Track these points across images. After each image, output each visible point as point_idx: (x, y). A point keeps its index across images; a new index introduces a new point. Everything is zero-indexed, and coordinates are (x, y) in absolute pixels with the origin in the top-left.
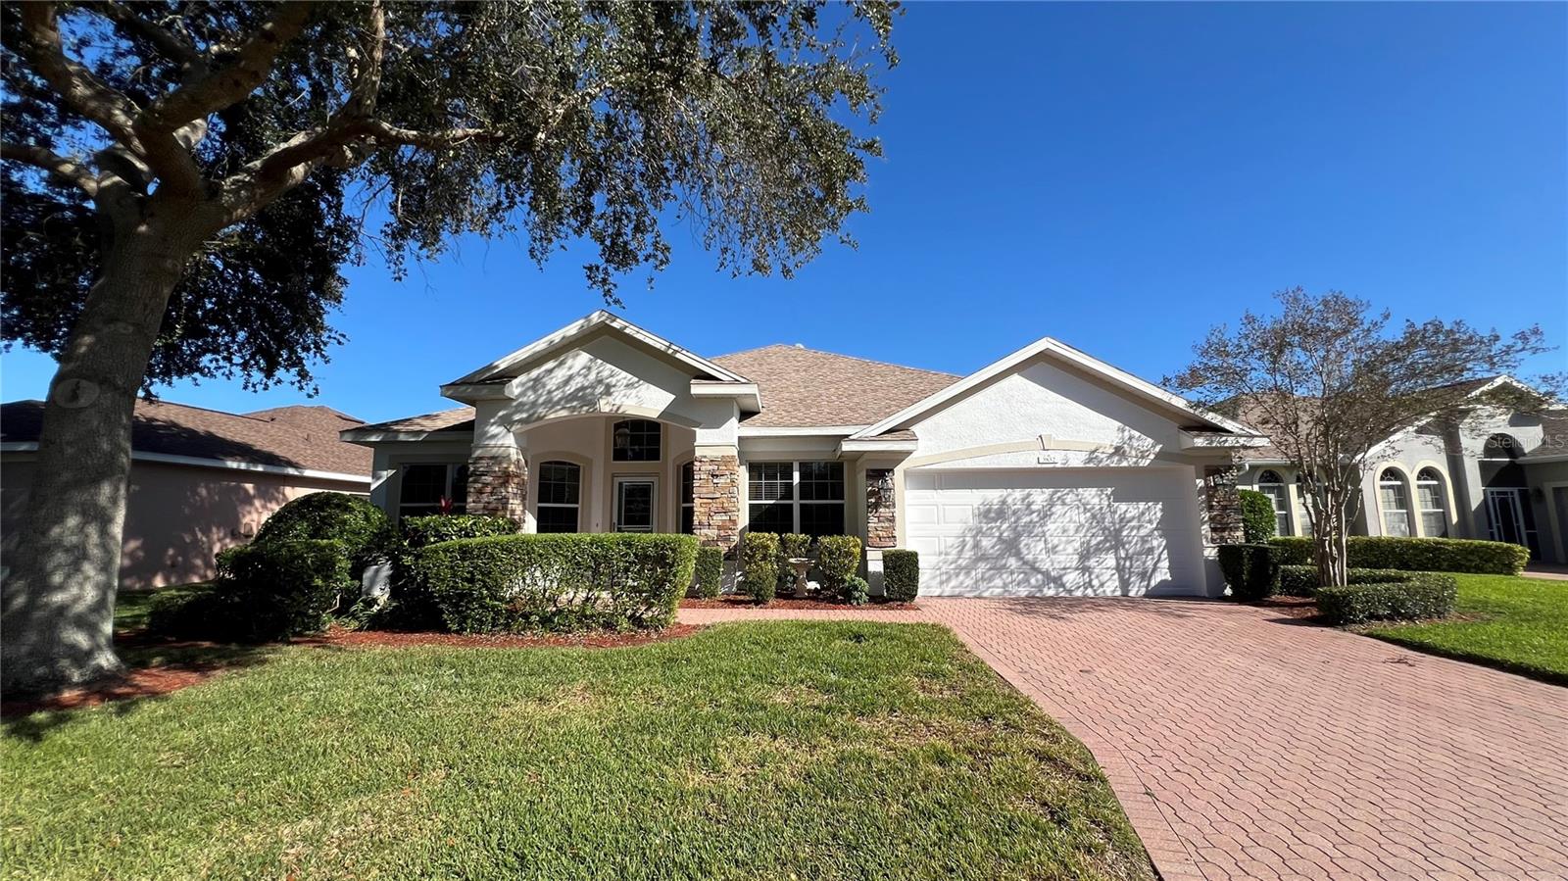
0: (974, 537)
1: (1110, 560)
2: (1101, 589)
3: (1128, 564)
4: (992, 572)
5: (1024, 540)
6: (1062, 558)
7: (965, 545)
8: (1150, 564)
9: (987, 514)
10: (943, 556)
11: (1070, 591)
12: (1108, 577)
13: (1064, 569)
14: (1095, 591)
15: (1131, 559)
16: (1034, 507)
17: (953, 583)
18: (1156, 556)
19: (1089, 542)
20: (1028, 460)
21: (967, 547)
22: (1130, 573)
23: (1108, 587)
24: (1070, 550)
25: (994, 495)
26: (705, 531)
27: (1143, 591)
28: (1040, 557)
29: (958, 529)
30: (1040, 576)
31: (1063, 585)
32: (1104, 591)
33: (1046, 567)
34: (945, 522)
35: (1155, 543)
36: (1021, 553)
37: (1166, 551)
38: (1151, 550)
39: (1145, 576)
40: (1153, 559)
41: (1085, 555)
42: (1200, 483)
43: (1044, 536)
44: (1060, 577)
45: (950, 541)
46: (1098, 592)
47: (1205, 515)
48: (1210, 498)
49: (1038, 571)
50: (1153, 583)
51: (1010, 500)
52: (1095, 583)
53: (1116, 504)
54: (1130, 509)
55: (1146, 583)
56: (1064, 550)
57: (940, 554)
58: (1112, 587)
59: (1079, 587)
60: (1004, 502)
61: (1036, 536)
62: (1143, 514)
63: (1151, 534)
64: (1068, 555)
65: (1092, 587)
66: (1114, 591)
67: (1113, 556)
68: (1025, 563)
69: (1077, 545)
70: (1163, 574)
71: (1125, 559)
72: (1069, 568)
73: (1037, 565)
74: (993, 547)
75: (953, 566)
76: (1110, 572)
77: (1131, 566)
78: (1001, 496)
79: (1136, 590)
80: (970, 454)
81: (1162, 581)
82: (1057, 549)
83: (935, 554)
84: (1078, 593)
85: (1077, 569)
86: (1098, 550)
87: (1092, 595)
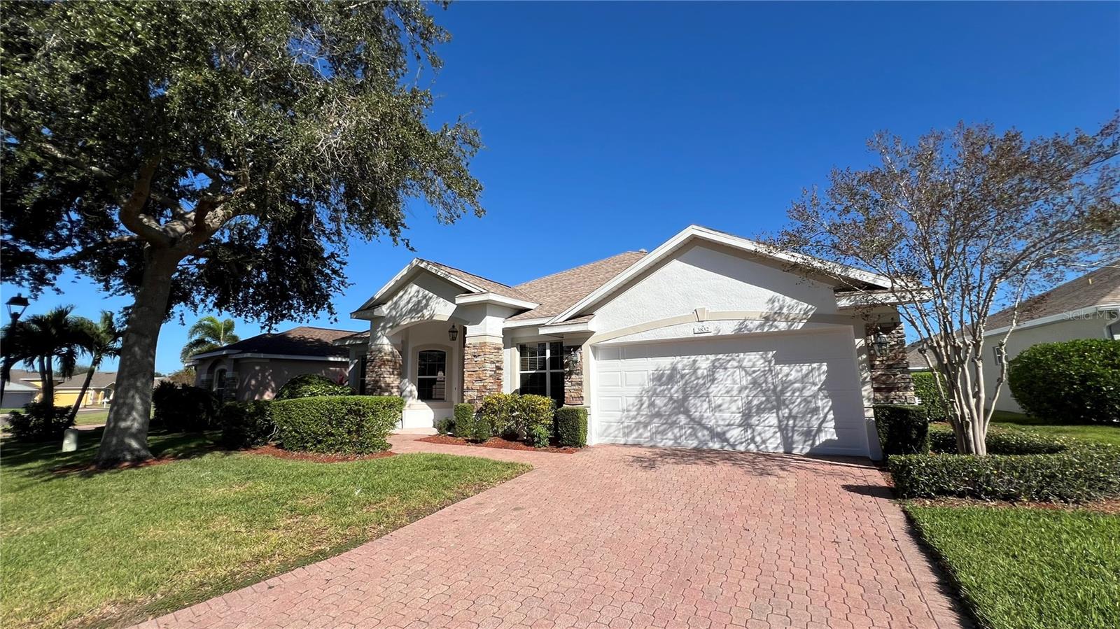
0: (649, 398)
1: (773, 419)
2: (764, 446)
3: (791, 422)
4: (665, 426)
5: (692, 401)
6: (727, 415)
7: (642, 405)
8: (815, 423)
9: (659, 378)
10: (626, 413)
11: (733, 446)
12: (771, 435)
13: (728, 425)
14: (757, 447)
15: (795, 418)
16: (700, 372)
17: (635, 435)
18: (822, 415)
19: (750, 402)
20: (686, 331)
21: (645, 406)
22: (793, 431)
23: (771, 443)
24: (734, 408)
25: (665, 363)
26: (470, 393)
27: (807, 449)
28: (706, 415)
29: (636, 390)
30: (706, 432)
31: (727, 440)
32: (767, 447)
33: (711, 424)
34: (626, 385)
35: (820, 403)
36: (689, 411)
37: (832, 412)
38: (816, 410)
39: (809, 434)
40: (818, 419)
41: (747, 415)
42: (860, 342)
43: (708, 397)
44: (724, 433)
45: (631, 400)
46: (761, 448)
47: (866, 375)
48: (871, 358)
49: (704, 427)
50: (817, 443)
51: (680, 366)
52: (758, 439)
53: (778, 367)
54: (792, 372)
55: (810, 442)
56: (729, 408)
57: (623, 411)
58: (774, 444)
59: (742, 443)
60: (674, 369)
61: (702, 396)
62: (807, 375)
63: (815, 396)
64: (733, 413)
65: (755, 443)
66: (776, 448)
67: (775, 415)
68: (693, 420)
69: (740, 403)
70: (829, 433)
71: (788, 418)
72: (732, 425)
73: (703, 421)
74: (665, 405)
75: (634, 421)
76: (773, 430)
77: (795, 426)
78: (672, 363)
79: (801, 448)
80: (637, 330)
81: (827, 441)
82: (722, 408)
83: (619, 411)
84: (742, 448)
85: (740, 426)
86: (760, 410)
87: (755, 451)
